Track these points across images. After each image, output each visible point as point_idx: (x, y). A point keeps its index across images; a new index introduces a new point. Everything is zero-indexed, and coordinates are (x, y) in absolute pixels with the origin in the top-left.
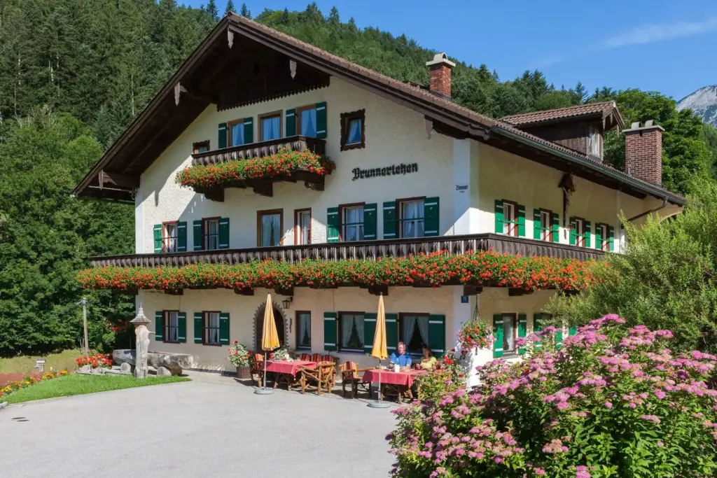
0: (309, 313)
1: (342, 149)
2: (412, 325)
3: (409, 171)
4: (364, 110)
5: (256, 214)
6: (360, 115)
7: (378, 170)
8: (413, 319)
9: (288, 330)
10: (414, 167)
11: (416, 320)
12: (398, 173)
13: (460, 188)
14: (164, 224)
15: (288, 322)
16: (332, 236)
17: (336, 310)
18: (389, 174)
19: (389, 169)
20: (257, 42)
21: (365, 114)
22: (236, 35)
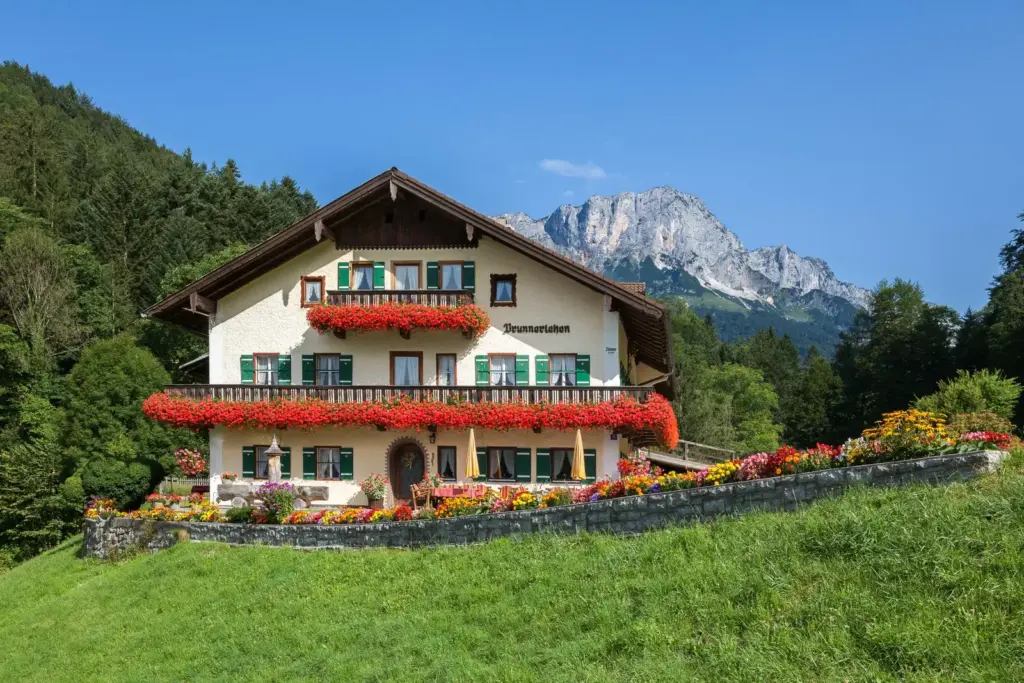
0: (454, 448)
1: (492, 305)
2: (562, 459)
3: (561, 332)
4: (515, 275)
5: (388, 355)
6: (511, 279)
7: (531, 327)
8: (563, 453)
9: (430, 464)
10: (567, 329)
11: (566, 455)
12: (550, 331)
13: (609, 349)
14: (255, 354)
15: (430, 457)
16: (481, 380)
17: (485, 446)
18: (541, 332)
19: (542, 328)
20: (427, 202)
21: (517, 278)
22: (400, 189)
